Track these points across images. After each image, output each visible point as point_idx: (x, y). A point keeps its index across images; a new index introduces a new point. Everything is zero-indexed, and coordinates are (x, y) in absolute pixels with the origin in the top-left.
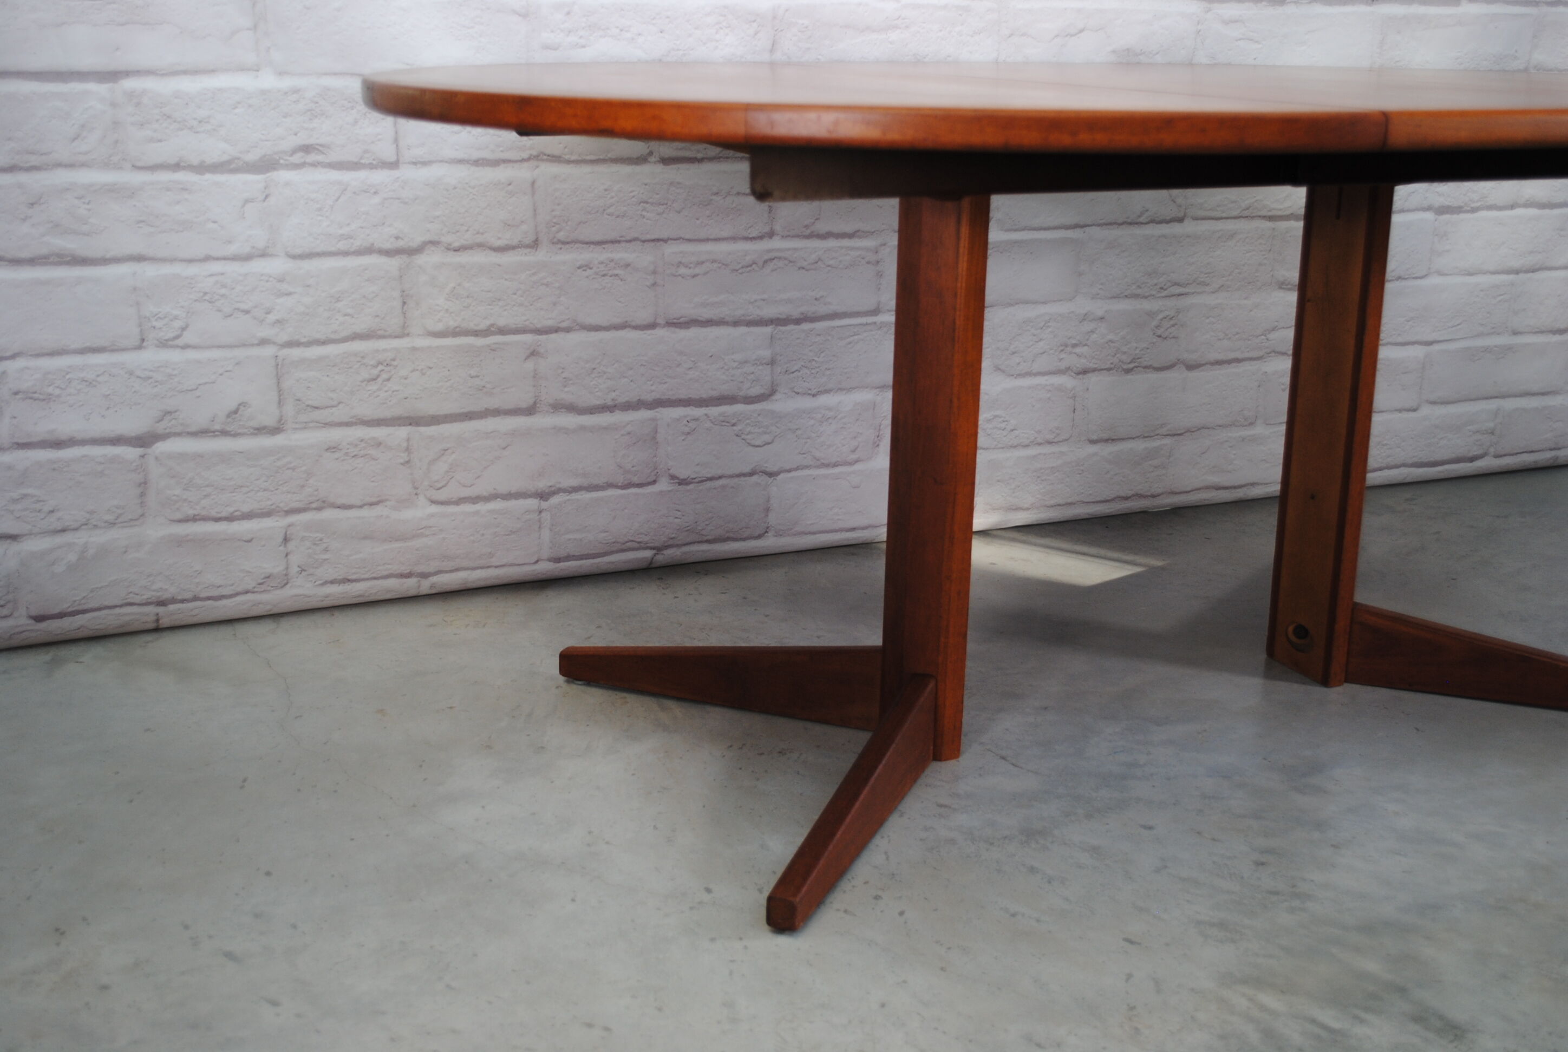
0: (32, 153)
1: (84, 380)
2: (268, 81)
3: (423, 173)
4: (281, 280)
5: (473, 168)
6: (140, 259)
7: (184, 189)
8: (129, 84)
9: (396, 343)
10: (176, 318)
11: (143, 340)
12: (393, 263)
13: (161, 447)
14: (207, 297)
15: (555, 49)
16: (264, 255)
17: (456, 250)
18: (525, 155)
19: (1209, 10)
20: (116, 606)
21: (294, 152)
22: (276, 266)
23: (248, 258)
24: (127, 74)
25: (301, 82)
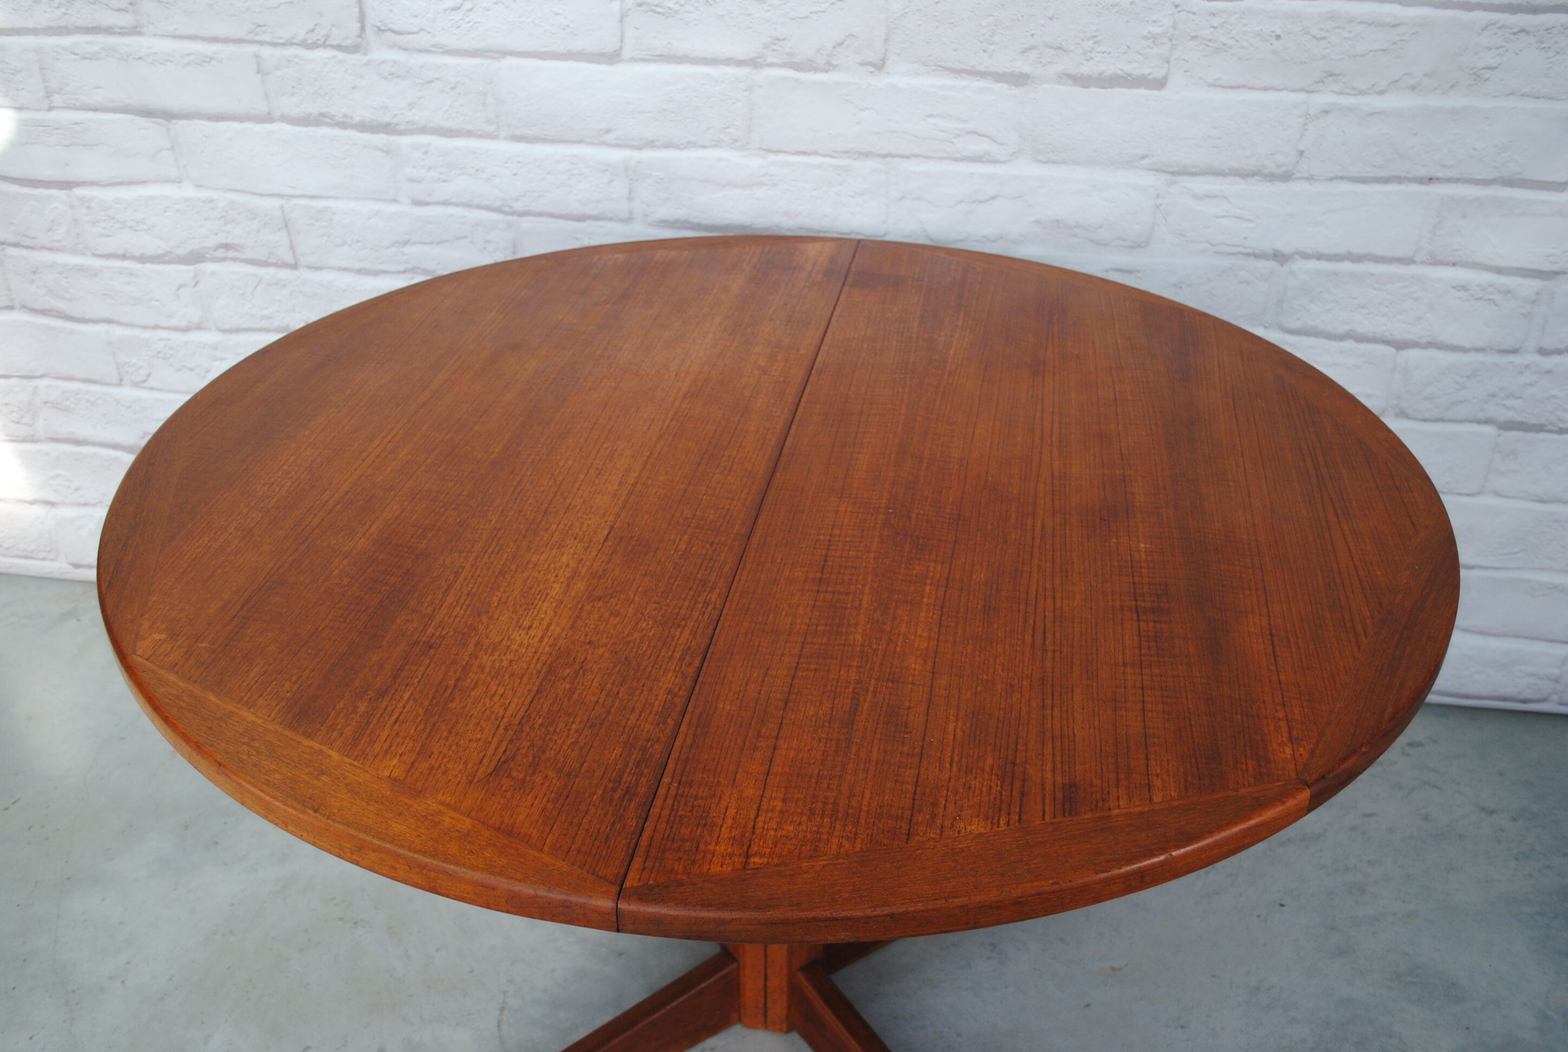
0: (26, 236)
1: (88, 401)
2: (188, 191)
3: (317, 276)
6: (110, 321)
7: (131, 274)
8: (80, 192)
10: (141, 367)
11: (121, 380)
14: (161, 355)
15: (420, 182)
16: (198, 327)
18: (401, 268)
19: (1175, 183)
23: (186, 330)
24: (77, 184)
25: (213, 195)
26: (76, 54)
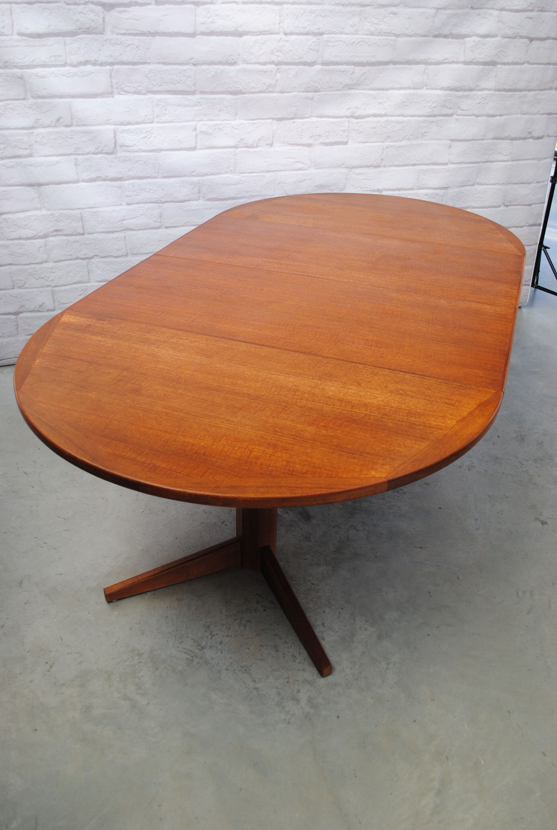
2: (44, 212)
3: (92, 236)
4: (52, 269)
5: (106, 234)
6: (11, 265)
7: (22, 245)
8: (4, 216)
9: (87, 284)
10: (22, 280)
11: (14, 287)
12: (85, 262)
13: (21, 315)
14: (31, 274)
15: (130, 197)
16: (46, 262)
17: (103, 258)
18: (122, 229)
19: (351, 171)
20: (12, 358)
21: (53, 232)
22: (50, 265)
23: (41, 263)
25: (54, 212)
26: (5, 167)
